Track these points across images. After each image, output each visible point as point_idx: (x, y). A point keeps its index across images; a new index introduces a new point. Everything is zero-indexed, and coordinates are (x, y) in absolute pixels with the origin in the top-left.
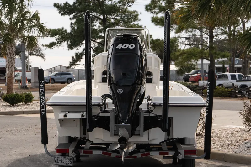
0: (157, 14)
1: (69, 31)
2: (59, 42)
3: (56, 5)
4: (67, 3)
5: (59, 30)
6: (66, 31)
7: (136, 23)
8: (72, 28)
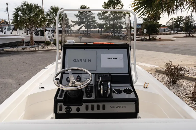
0: (100, 17)
1: (78, 21)
2: (76, 24)
3: (75, 15)
4: (77, 14)
5: (76, 21)
7: (94, 19)
8: (79, 21)
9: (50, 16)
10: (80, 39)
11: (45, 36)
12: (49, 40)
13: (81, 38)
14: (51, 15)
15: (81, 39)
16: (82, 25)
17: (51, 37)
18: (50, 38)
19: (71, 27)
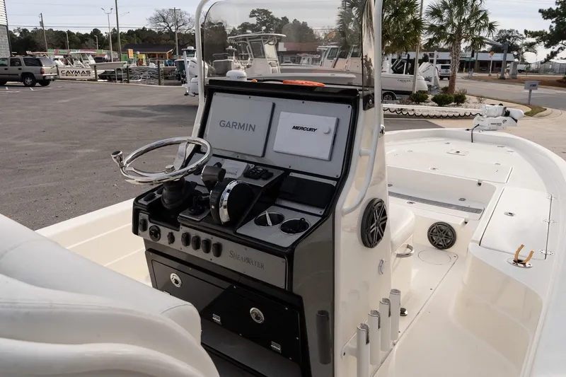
1: (549, 32)
2: (538, 42)
3: (540, 11)
4: (551, 9)
5: (540, 32)
6: (546, 33)
8: (552, 30)
9: (441, 17)
10: (528, 91)
11: (415, 76)
12: (426, 89)
13: (534, 86)
14: (445, 15)
15: (532, 92)
16: (560, 45)
17: (433, 80)
18: (430, 83)
19: (527, 50)
